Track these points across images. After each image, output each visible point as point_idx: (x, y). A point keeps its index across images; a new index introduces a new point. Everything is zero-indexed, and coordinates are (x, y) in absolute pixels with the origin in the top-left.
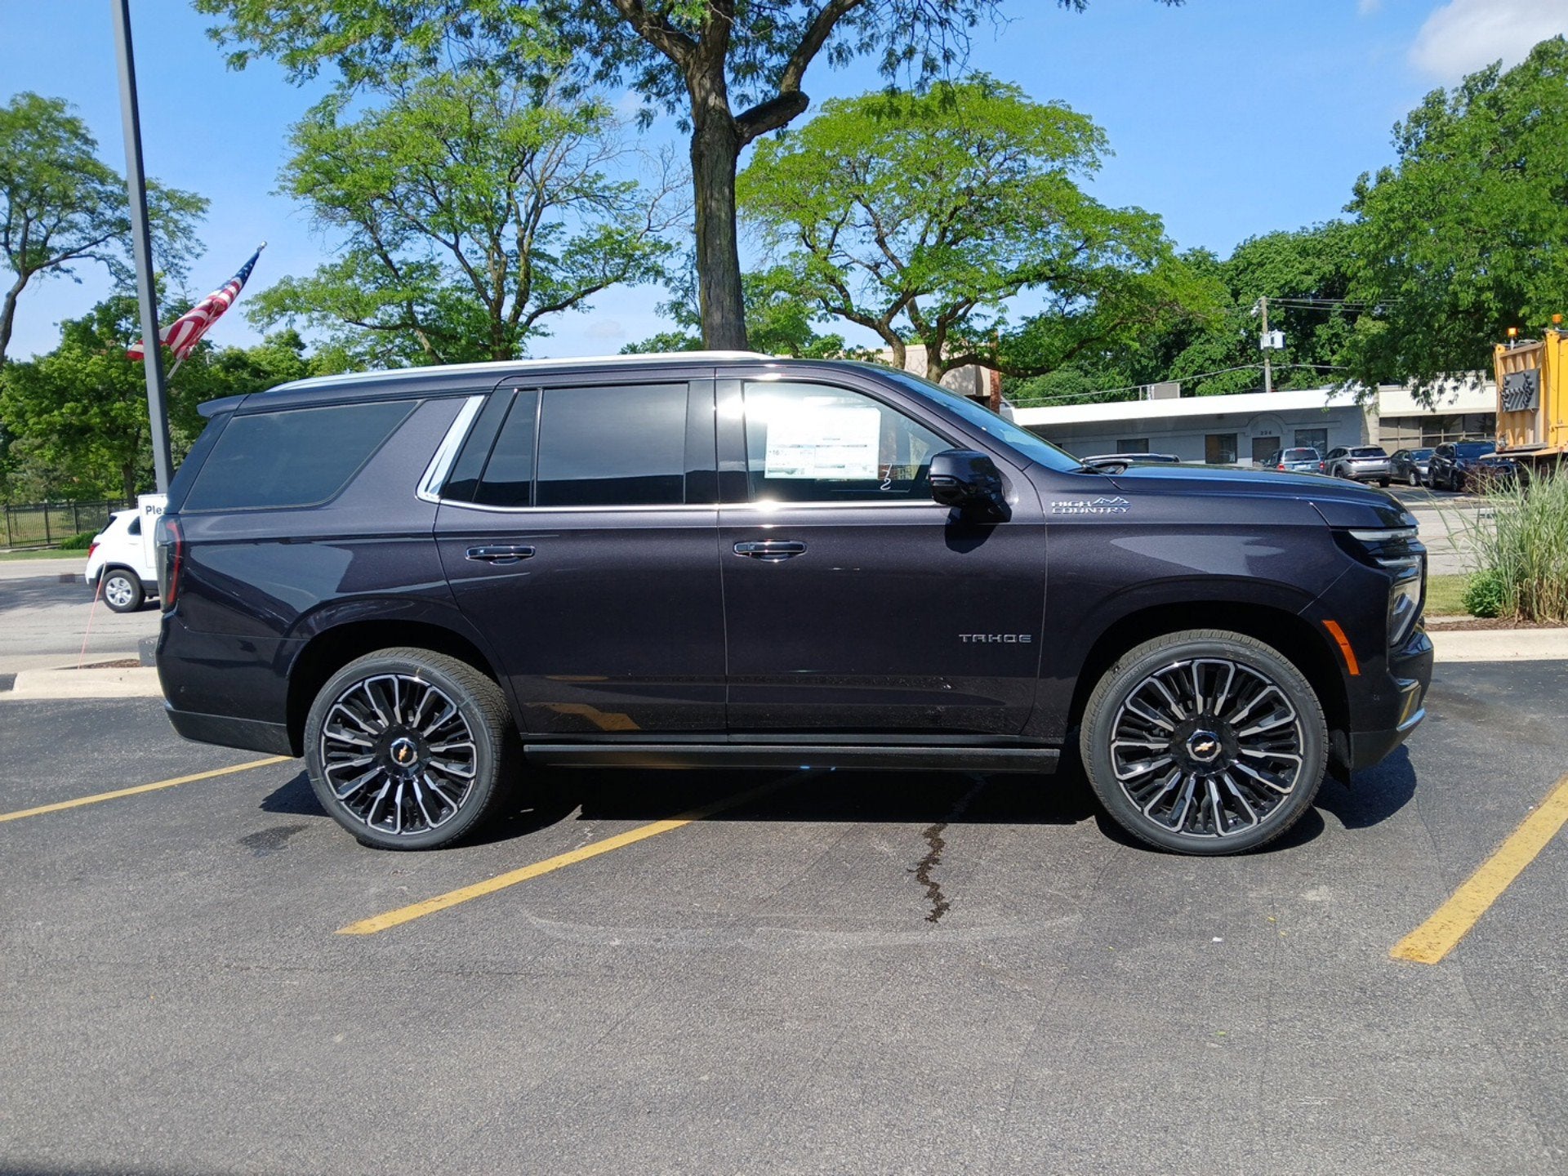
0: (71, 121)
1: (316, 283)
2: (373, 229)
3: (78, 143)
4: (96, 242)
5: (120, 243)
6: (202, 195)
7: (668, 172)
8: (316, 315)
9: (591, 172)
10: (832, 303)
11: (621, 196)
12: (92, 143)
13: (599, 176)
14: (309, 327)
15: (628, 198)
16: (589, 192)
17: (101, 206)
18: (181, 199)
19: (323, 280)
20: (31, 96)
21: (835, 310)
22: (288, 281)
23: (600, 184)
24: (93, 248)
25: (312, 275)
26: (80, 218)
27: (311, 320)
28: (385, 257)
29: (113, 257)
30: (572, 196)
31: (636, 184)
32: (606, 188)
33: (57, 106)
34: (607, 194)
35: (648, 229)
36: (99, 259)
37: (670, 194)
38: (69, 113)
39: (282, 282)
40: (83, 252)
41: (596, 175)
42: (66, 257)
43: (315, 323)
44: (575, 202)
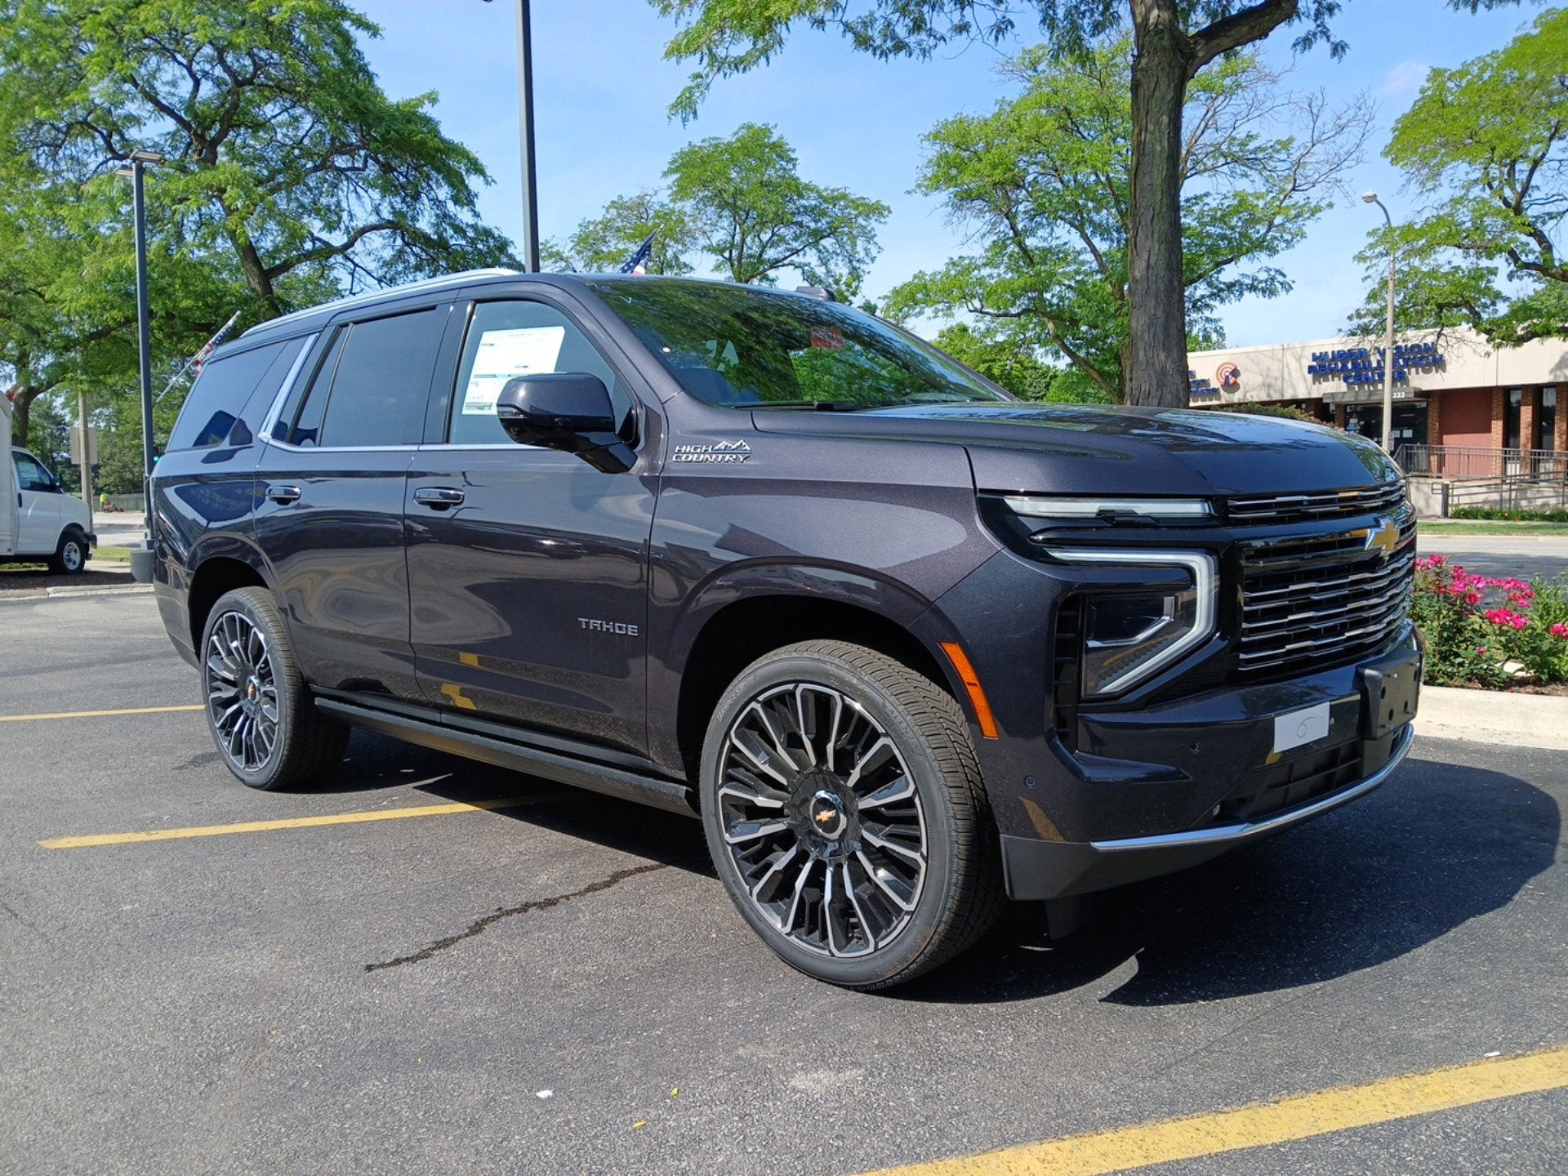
0: (778, 145)
1: (947, 274)
2: (1010, 216)
3: (783, 163)
4: (797, 252)
5: (814, 250)
6: (884, 203)
7: (1318, 124)
8: (940, 306)
9: (1241, 134)
10: (1523, 258)
11: (1277, 156)
12: (794, 162)
13: (1250, 137)
14: (935, 317)
15: (1283, 156)
16: (1241, 157)
17: (806, 220)
18: (866, 205)
19: (953, 273)
20: (750, 127)
21: (1527, 266)
22: (920, 275)
23: (1252, 146)
24: (794, 258)
25: (942, 268)
26: (786, 232)
27: (936, 311)
28: (1021, 245)
29: (808, 265)
30: (1222, 160)
31: (1291, 140)
32: (1259, 149)
34: (1260, 156)
35: (1293, 190)
36: (796, 267)
37: (1318, 146)
39: (915, 277)
40: (786, 262)
41: (1248, 136)
42: (772, 267)
43: (941, 314)
44: (1225, 169)
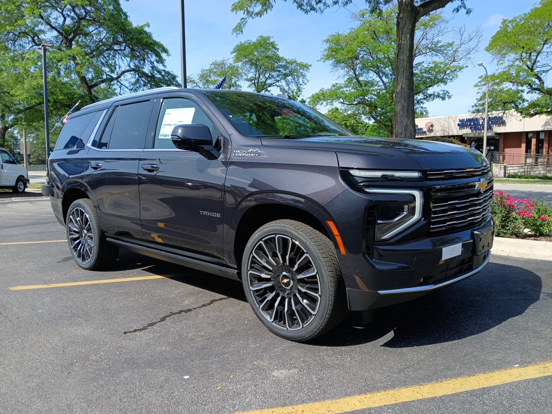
0: (272, 43)
1: (331, 90)
2: (354, 70)
3: (274, 50)
4: (278, 81)
5: (284, 81)
6: (309, 64)
7: (463, 38)
8: (329, 101)
9: (435, 40)
11: (448, 49)
12: (278, 49)
13: (439, 42)
15: (450, 49)
16: (435, 49)
17: (281, 69)
18: (303, 65)
19: (333, 89)
20: (262, 37)
22: (322, 90)
23: (439, 45)
24: (277, 83)
25: (330, 87)
26: (275, 74)
28: (357, 79)
29: (282, 86)
30: (428, 50)
31: (453, 42)
32: (442, 46)
33: (268, 38)
34: (442, 49)
35: (454, 61)
36: (278, 87)
37: (463, 45)
38: (272, 40)
39: (320, 90)
40: (274, 85)
42: (269, 86)
43: (329, 104)
44: (429, 53)
